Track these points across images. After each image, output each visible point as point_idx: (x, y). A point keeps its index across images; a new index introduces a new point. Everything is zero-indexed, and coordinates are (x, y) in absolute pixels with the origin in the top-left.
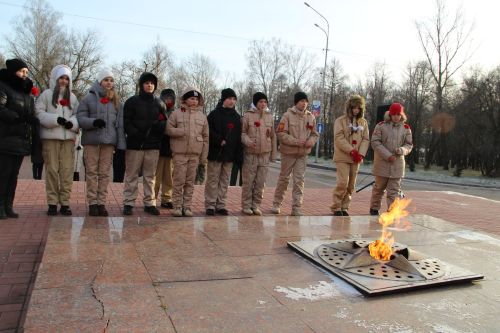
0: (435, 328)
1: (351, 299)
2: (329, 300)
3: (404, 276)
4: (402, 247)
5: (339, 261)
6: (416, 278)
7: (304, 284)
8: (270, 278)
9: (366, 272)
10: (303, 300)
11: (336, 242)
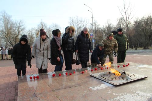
0: (136, 92)
1: (111, 88)
2: (105, 89)
3: (125, 79)
4: (123, 71)
5: (106, 78)
6: (129, 79)
7: (97, 85)
8: (86, 85)
9: (114, 79)
10: (97, 90)
11: (104, 72)
